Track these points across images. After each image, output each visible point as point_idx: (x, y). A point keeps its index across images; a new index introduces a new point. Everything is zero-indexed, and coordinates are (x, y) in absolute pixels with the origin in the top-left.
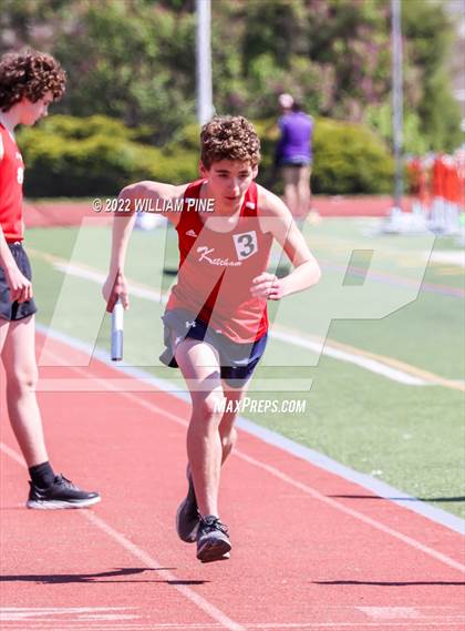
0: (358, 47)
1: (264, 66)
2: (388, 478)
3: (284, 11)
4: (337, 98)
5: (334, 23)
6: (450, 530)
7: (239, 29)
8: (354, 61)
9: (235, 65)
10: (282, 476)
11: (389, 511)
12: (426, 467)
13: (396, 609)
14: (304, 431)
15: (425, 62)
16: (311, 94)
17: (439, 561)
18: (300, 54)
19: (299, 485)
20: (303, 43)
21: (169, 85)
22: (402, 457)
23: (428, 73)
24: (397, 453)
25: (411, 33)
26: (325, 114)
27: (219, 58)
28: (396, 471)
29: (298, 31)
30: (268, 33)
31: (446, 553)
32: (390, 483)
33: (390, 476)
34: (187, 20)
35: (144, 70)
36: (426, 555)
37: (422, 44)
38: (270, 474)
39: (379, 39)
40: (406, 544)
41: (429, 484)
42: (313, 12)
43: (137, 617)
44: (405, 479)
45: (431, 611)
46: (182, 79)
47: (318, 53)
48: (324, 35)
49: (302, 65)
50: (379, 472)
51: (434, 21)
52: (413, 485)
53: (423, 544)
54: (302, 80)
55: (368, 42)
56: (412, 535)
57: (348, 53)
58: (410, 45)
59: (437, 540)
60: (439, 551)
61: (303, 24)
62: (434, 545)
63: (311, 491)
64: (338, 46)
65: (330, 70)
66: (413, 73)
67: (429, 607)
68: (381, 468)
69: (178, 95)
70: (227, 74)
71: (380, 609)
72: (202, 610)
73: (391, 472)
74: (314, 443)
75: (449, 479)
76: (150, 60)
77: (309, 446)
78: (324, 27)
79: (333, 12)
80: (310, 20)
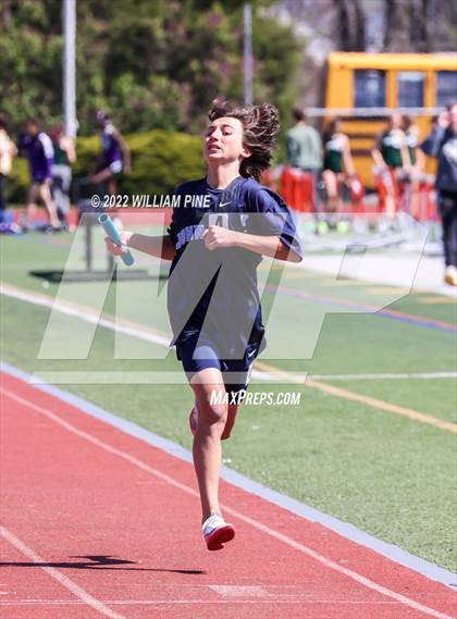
0: (213, 66)
1: (126, 83)
2: (237, 467)
3: (144, 33)
4: (193, 114)
5: (190, 45)
6: (295, 515)
7: (102, 49)
8: (209, 80)
9: (98, 83)
10: (139, 464)
11: (238, 497)
12: (272, 456)
13: (244, 588)
14: (159, 423)
15: (275, 81)
16: (169, 110)
17: (284, 543)
18: (159, 73)
19: (156, 472)
20: (162, 64)
21: (38, 101)
22: (250, 447)
23: (278, 92)
24: (245, 444)
25: (262, 54)
26: (182, 129)
27: (83, 76)
28: (245, 460)
29: (158, 52)
30: (129, 53)
31: (291, 536)
32: (239, 471)
33: (239, 464)
34: (54, 41)
35: (14, 87)
36: (272, 538)
37: (273, 64)
38: (128, 463)
39: (232, 59)
40: (254, 528)
41: (275, 472)
42: (171, 35)
43: (5, 593)
44: (254, 466)
45: (276, 589)
46: (49, 96)
47: (176, 72)
48: (182, 56)
49: (162, 82)
50: (229, 461)
51: (283, 43)
52: (260, 473)
53: (269, 527)
54: (161, 96)
55: (222, 62)
56: (259, 519)
57: (205, 72)
58: (261, 66)
59: (282, 524)
60: (285, 534)
61: (163, 45)
62: (279, 529)
63: (166, 477)
64: (195, 65)
65: (187, 87)
66: (263, 91)
67: (274, 586)
68: (231, 458)
69: (45, 110)
70: (91, 91)
71: (230, 587)
72: (64, 587)
73: (240, 461)
74: (170, 434)
75: (295, 467)
76: (19, 78)
77: (165, 436)
78: (181, 48)
79: (190, 34)
80: (168, 41)
